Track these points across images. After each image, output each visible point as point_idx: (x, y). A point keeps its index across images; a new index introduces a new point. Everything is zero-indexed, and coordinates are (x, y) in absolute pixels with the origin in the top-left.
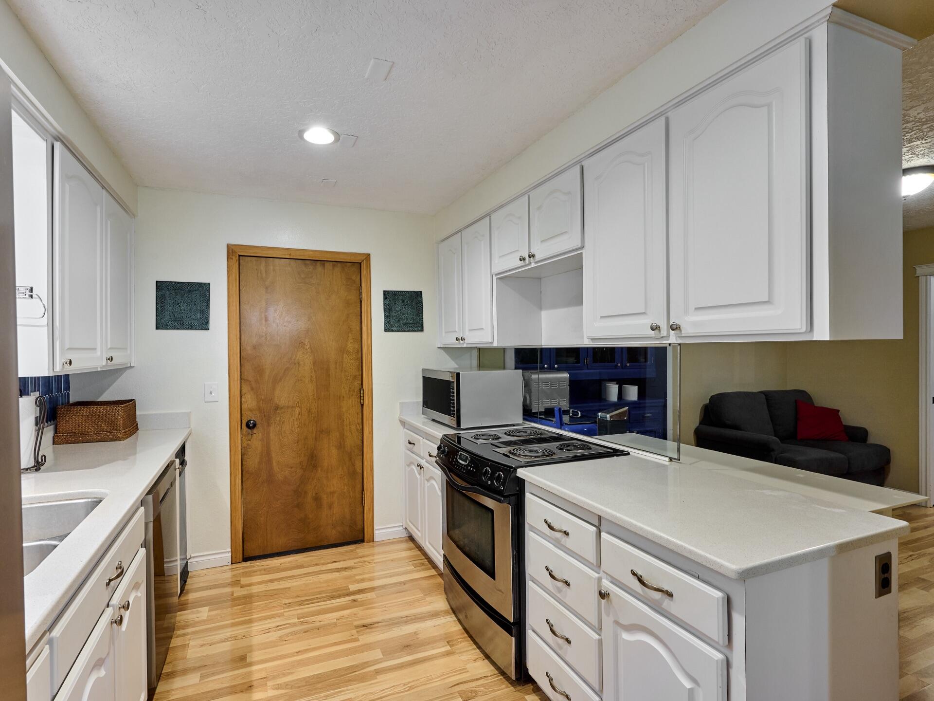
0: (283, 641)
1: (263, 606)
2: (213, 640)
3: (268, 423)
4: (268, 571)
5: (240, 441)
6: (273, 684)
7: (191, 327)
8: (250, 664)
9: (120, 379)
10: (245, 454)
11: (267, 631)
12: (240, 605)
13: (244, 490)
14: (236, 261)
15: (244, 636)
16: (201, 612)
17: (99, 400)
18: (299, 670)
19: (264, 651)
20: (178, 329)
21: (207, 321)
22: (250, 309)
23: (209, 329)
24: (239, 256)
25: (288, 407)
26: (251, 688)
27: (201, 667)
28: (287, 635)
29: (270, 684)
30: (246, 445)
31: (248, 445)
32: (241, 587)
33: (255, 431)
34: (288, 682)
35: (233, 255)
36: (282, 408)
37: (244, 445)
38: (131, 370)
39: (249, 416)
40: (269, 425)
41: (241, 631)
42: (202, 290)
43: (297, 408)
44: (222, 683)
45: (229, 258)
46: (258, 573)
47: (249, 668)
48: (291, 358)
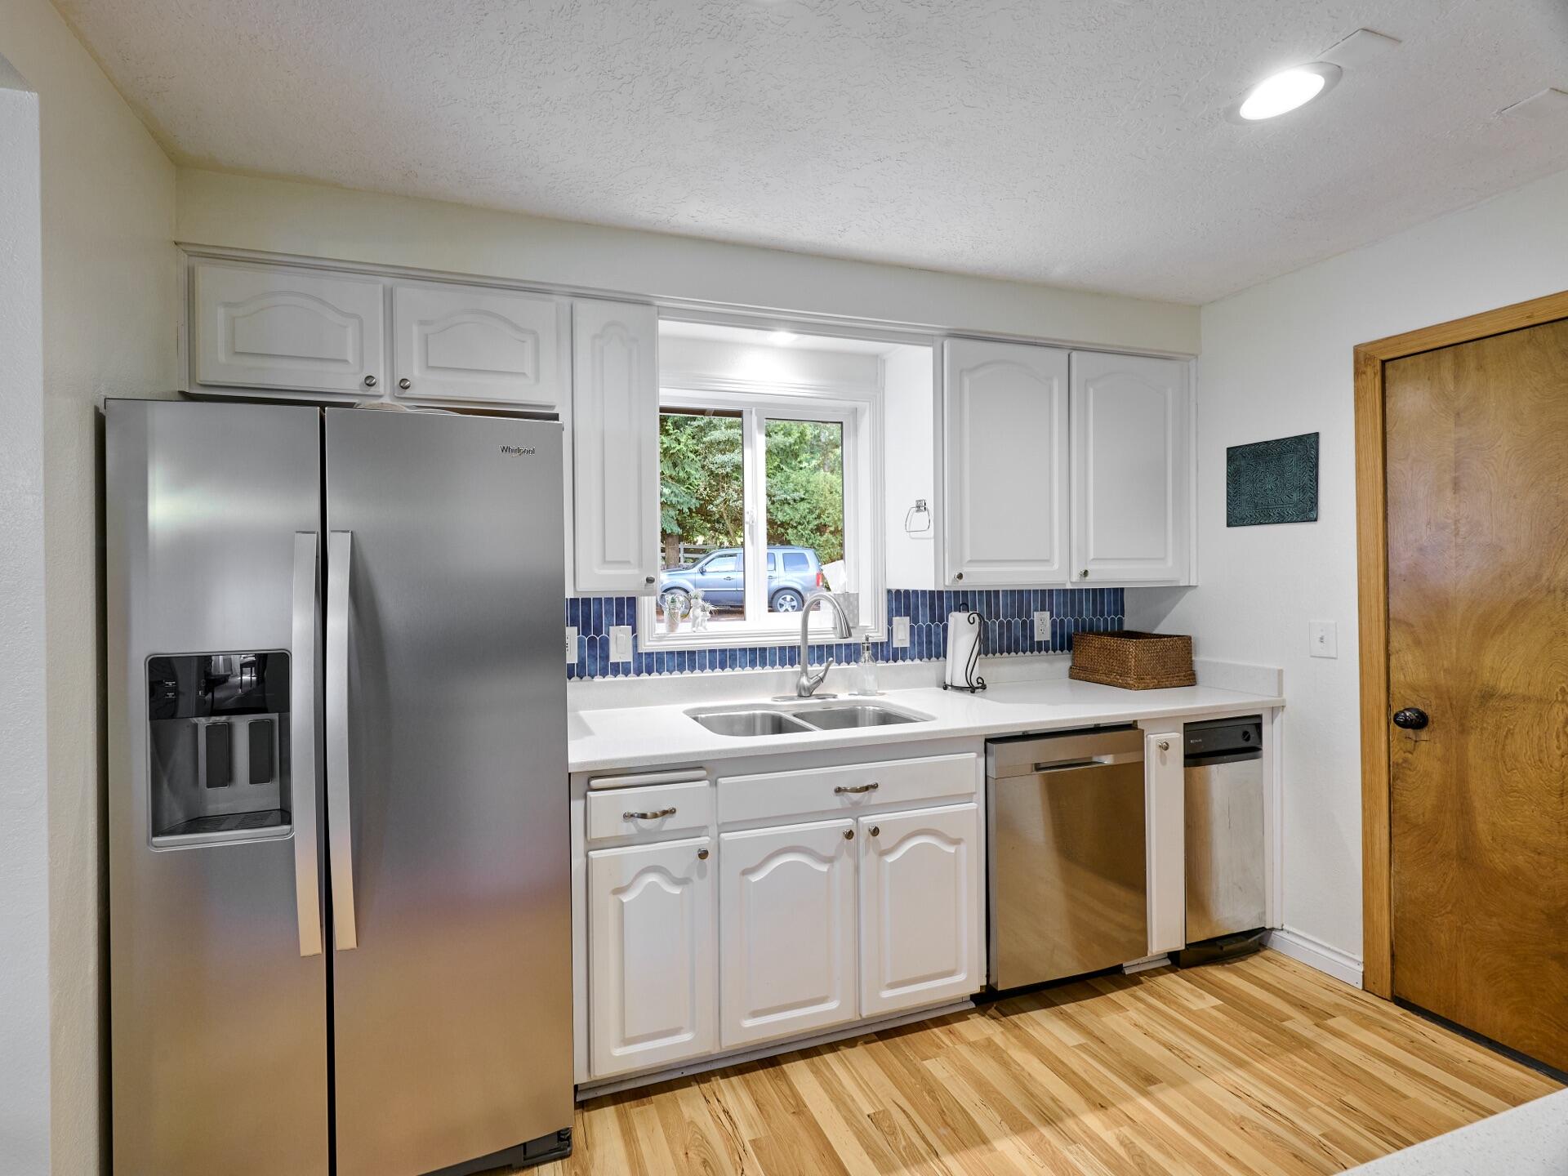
0: (1238, 1124)
1: (1298, 1068)
2: (1157, 1032)
3: (1462, 725)
4: (1414, 1047)
5: (1384, 747)
6: (1128, 1135)
7: (1282, 520)
8: (1145, 1094)
9: (1178, 606)
10: (1398, 778)
11: (1237, 1093)
12: (1267, 1038)
13: (1395, 855)
14: (1375, 374)
15: (1199, 1067)
16: (1204, 998)
17: (1154, 632)
18: (1188, 1166)
19: (1189, 1103)
20: (1261, 524)
21: (1314, 503)
22: (1412, 469)
23: (1316, 520)
24: (1383, 362)
25: (1526, 699)
26: (1103, 1109)
27: (1097, 1038)
28: (1258, 1127)
29: (1126, 1131)
30: (1400, 761)
31: (1405, 760)
32: (1316, 1025)
33: (1424, 734)
34: (1148, 1156)
35: (1366, 366)
36: (1505, 697)
37: (1397, 757)
38: (1193, 591)
39: (1407, 700)
40: (1464, 731)
41: (1202, 1056)
42: (1305, 449)
43: (1557, 705)
44: (1085, 1071)
45: (1358, 373)
46: (1390, 1035)
47: (1137, 1094)
48: (1538, 577)
